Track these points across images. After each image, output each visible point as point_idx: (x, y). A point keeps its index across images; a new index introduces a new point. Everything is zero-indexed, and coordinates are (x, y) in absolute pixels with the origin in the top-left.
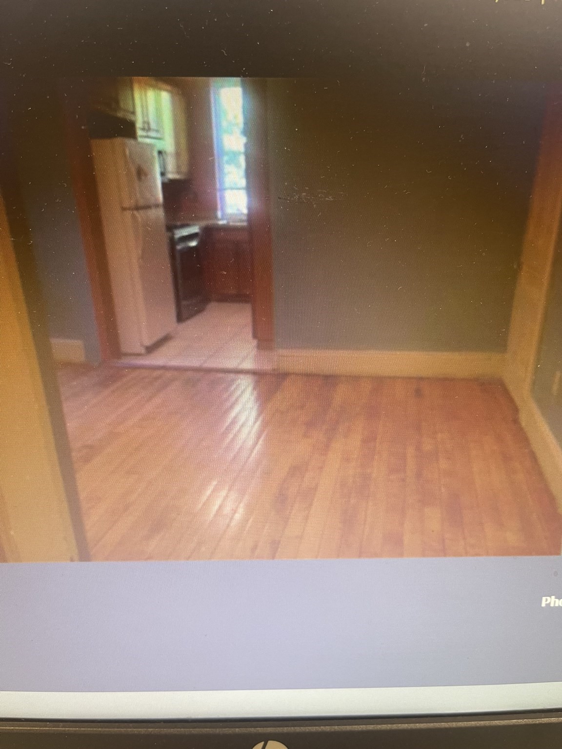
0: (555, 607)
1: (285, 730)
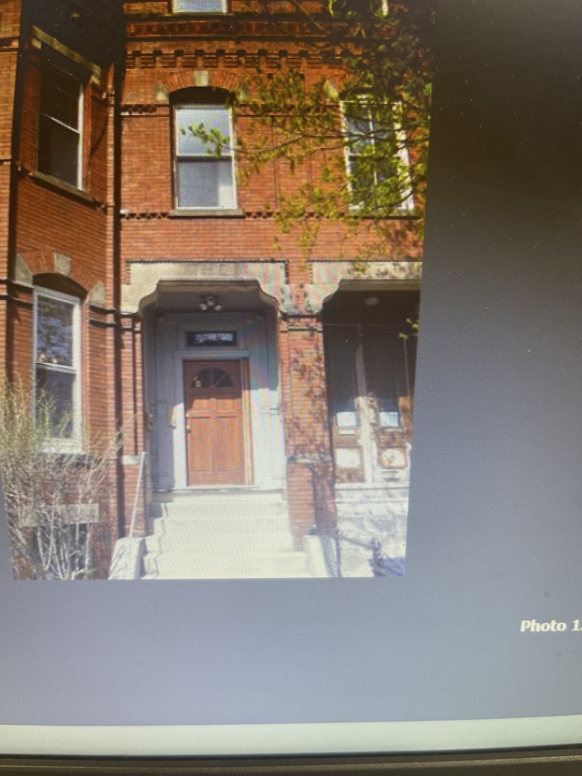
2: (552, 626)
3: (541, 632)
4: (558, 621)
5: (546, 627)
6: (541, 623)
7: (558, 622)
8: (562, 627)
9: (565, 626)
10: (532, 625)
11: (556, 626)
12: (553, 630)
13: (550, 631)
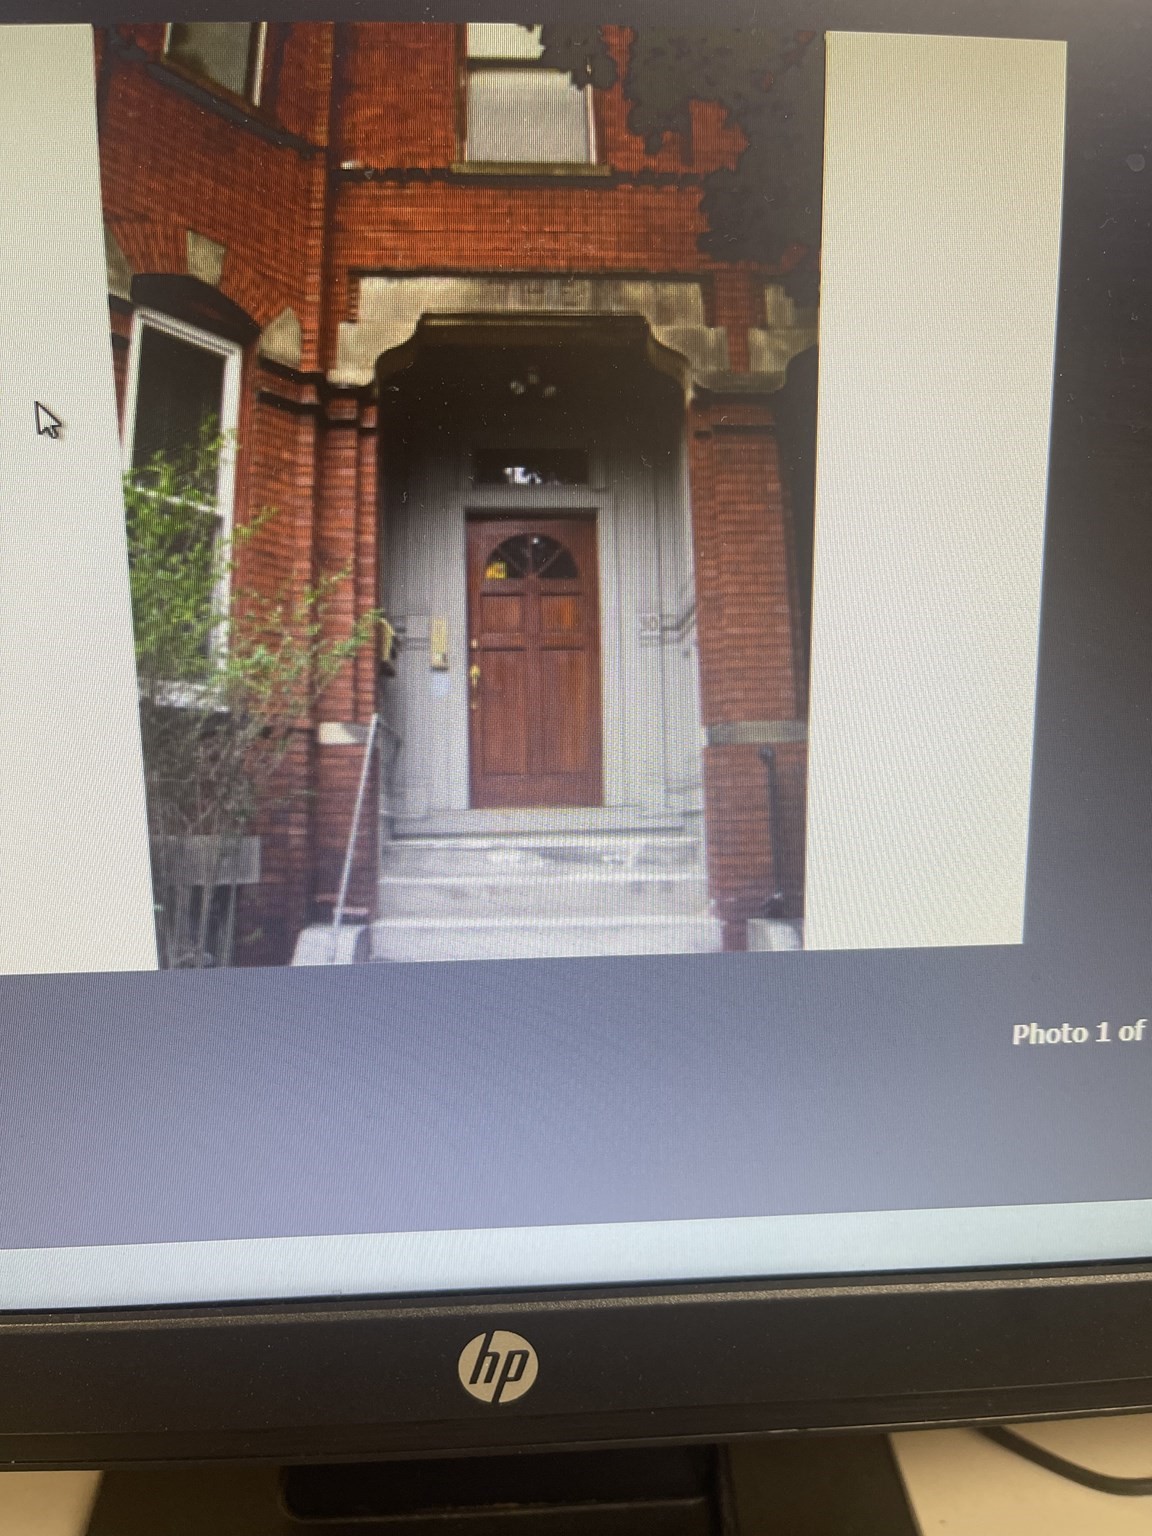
0: (1038, 1046)
1: (526, 1307)
2: (1064, 1034)
3: (1047, 1045)
4: (1073, 1026)
5: (1054, 1036)
6: (1046, 1029)
7: (1074, 1028)
8: (1081, 1035)
9: (1085, 1033)
10: (1031, 1033)
11: (1070, 1033)
12: (1066, 1041)
13: (1061, 1042)
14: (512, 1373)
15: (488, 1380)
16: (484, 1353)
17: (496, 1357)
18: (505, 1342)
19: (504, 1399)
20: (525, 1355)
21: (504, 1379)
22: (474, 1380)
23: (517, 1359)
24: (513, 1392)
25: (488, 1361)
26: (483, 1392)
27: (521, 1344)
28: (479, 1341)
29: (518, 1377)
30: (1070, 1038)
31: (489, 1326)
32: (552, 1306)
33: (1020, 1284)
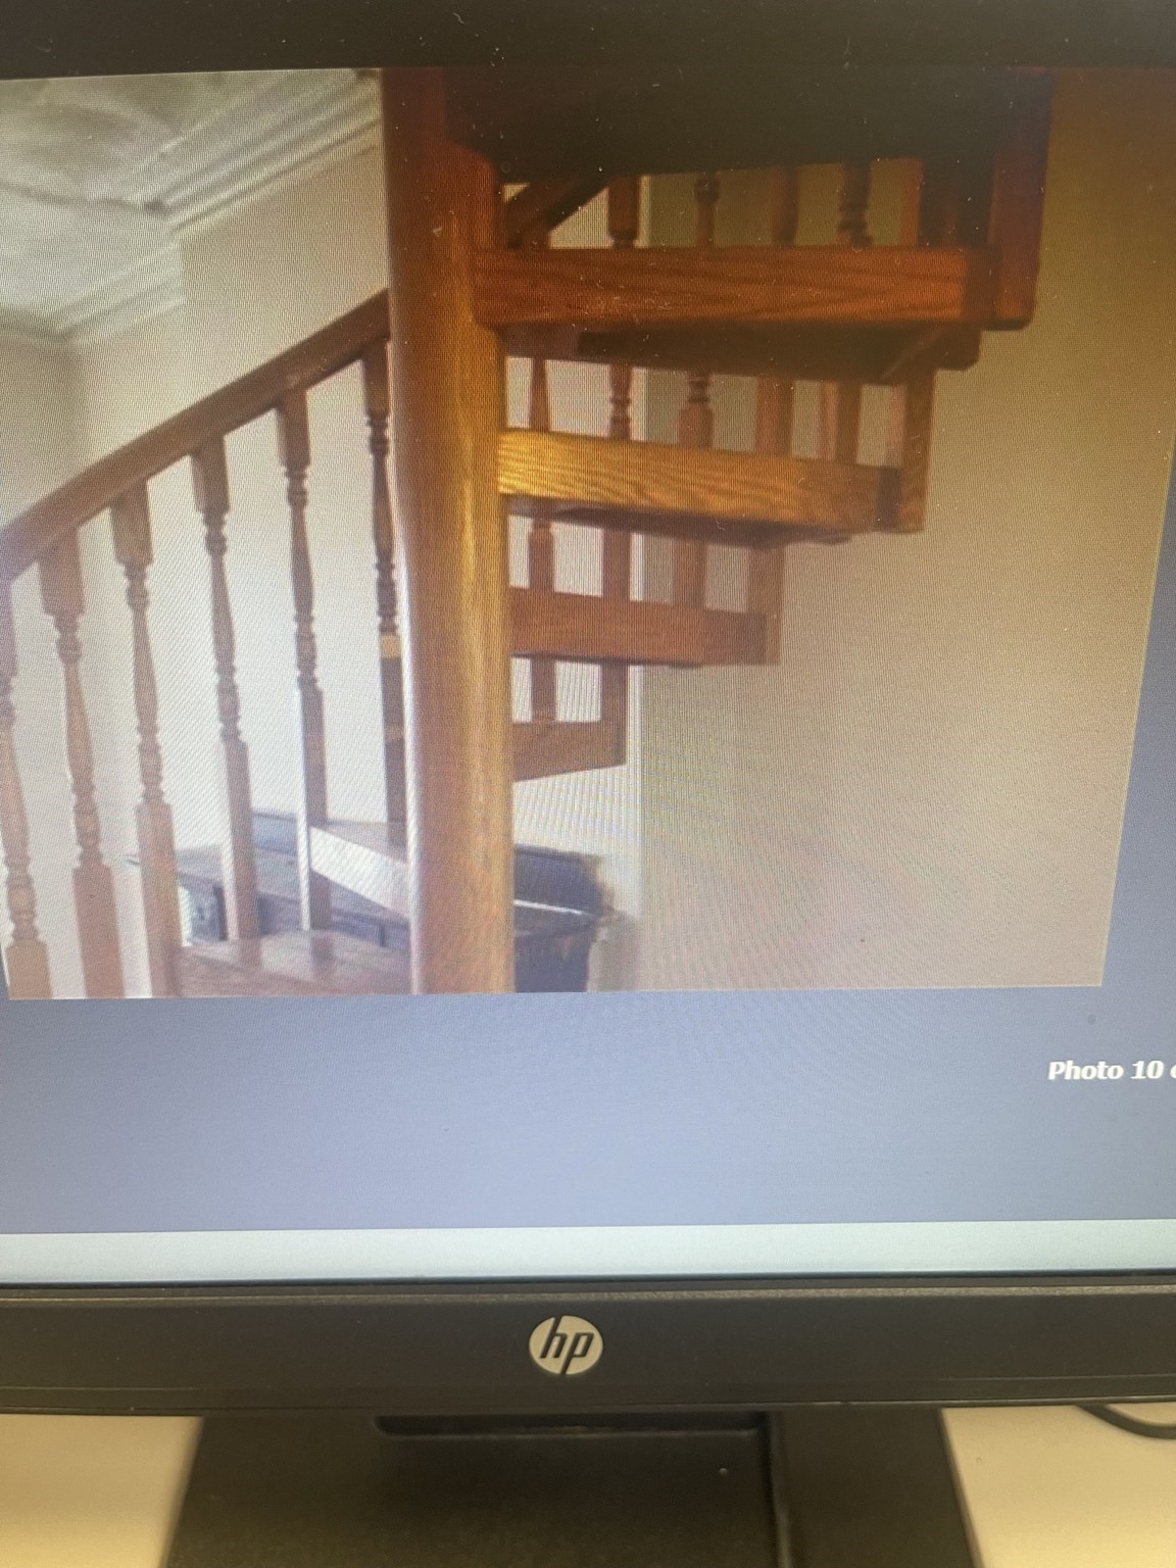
14: (578, 1351)
15: (557, 1355)
16: (553, 1334)
17: (564, 1338)
18: (571, 1326)
19: (573, 1370)
20: (590, 1338)
21: (571, 1355)
22: (544, 1355)
23: (583, 1340)
24: (578, 1367)
25: (556, 1342)
26: (553, 1366)
27: (586, 1327)
28: (548, 1324)
29: (584, 1353)
30: (1105, 1075)
31: (558, 1312)
32: (616, 1296)
33: (1058, 1291)
